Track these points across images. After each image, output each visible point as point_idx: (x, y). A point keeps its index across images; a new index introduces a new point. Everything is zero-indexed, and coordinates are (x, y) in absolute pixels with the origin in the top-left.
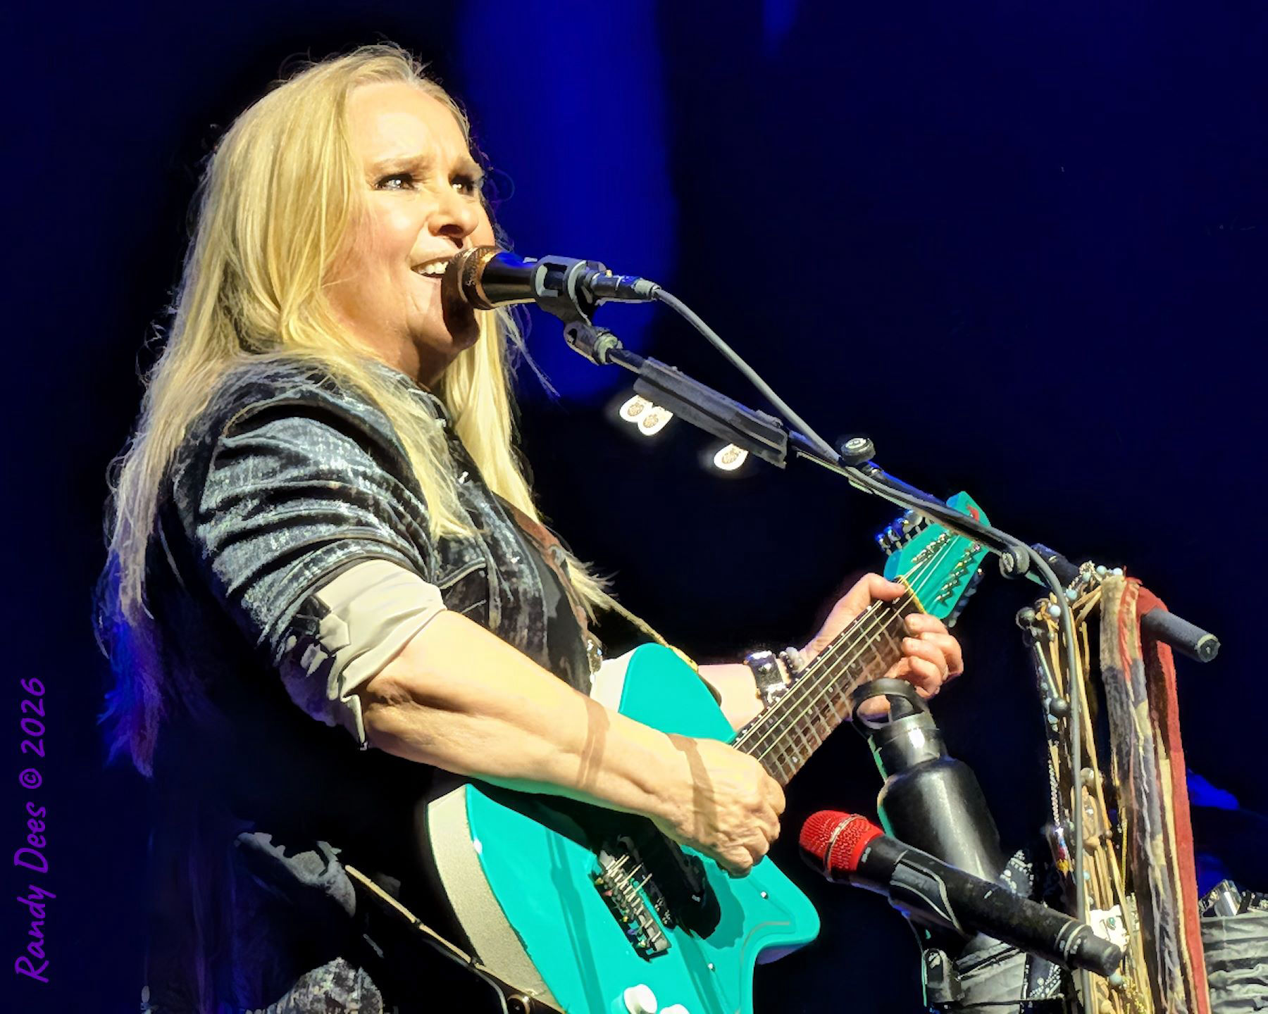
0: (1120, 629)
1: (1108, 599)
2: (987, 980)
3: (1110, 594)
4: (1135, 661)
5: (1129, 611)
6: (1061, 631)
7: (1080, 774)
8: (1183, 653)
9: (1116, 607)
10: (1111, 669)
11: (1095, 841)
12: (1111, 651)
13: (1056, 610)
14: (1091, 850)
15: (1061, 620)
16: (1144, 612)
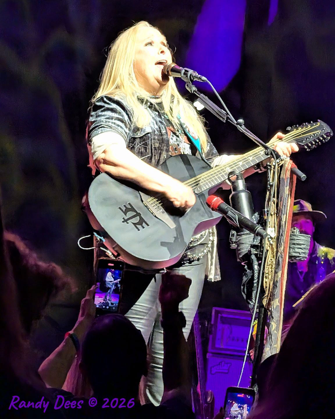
0: (286, 170)
1: (285, 163)
2: (245, 238)
3: (286, 163)
4: (288, 178)
5: (289, 167)
6: (274, 168)
7: (272, 199)
8: (299, 178)
9: (286, 166)
10: (283, 178)
11: (273, 213)
12: (283, 175)
13: (274, 164)
14: (272, 215)
15: (275, 166)
16: (292, 168)
